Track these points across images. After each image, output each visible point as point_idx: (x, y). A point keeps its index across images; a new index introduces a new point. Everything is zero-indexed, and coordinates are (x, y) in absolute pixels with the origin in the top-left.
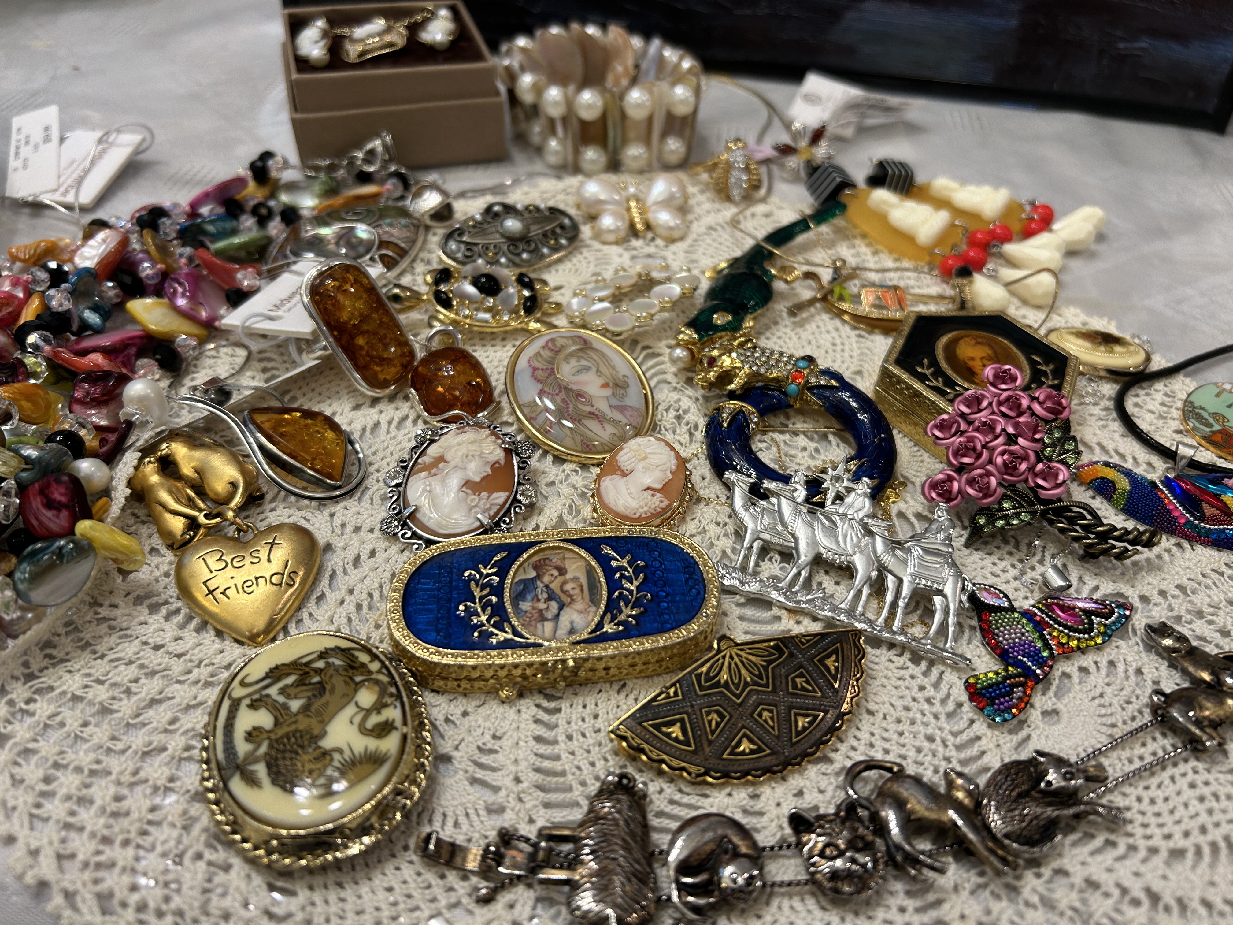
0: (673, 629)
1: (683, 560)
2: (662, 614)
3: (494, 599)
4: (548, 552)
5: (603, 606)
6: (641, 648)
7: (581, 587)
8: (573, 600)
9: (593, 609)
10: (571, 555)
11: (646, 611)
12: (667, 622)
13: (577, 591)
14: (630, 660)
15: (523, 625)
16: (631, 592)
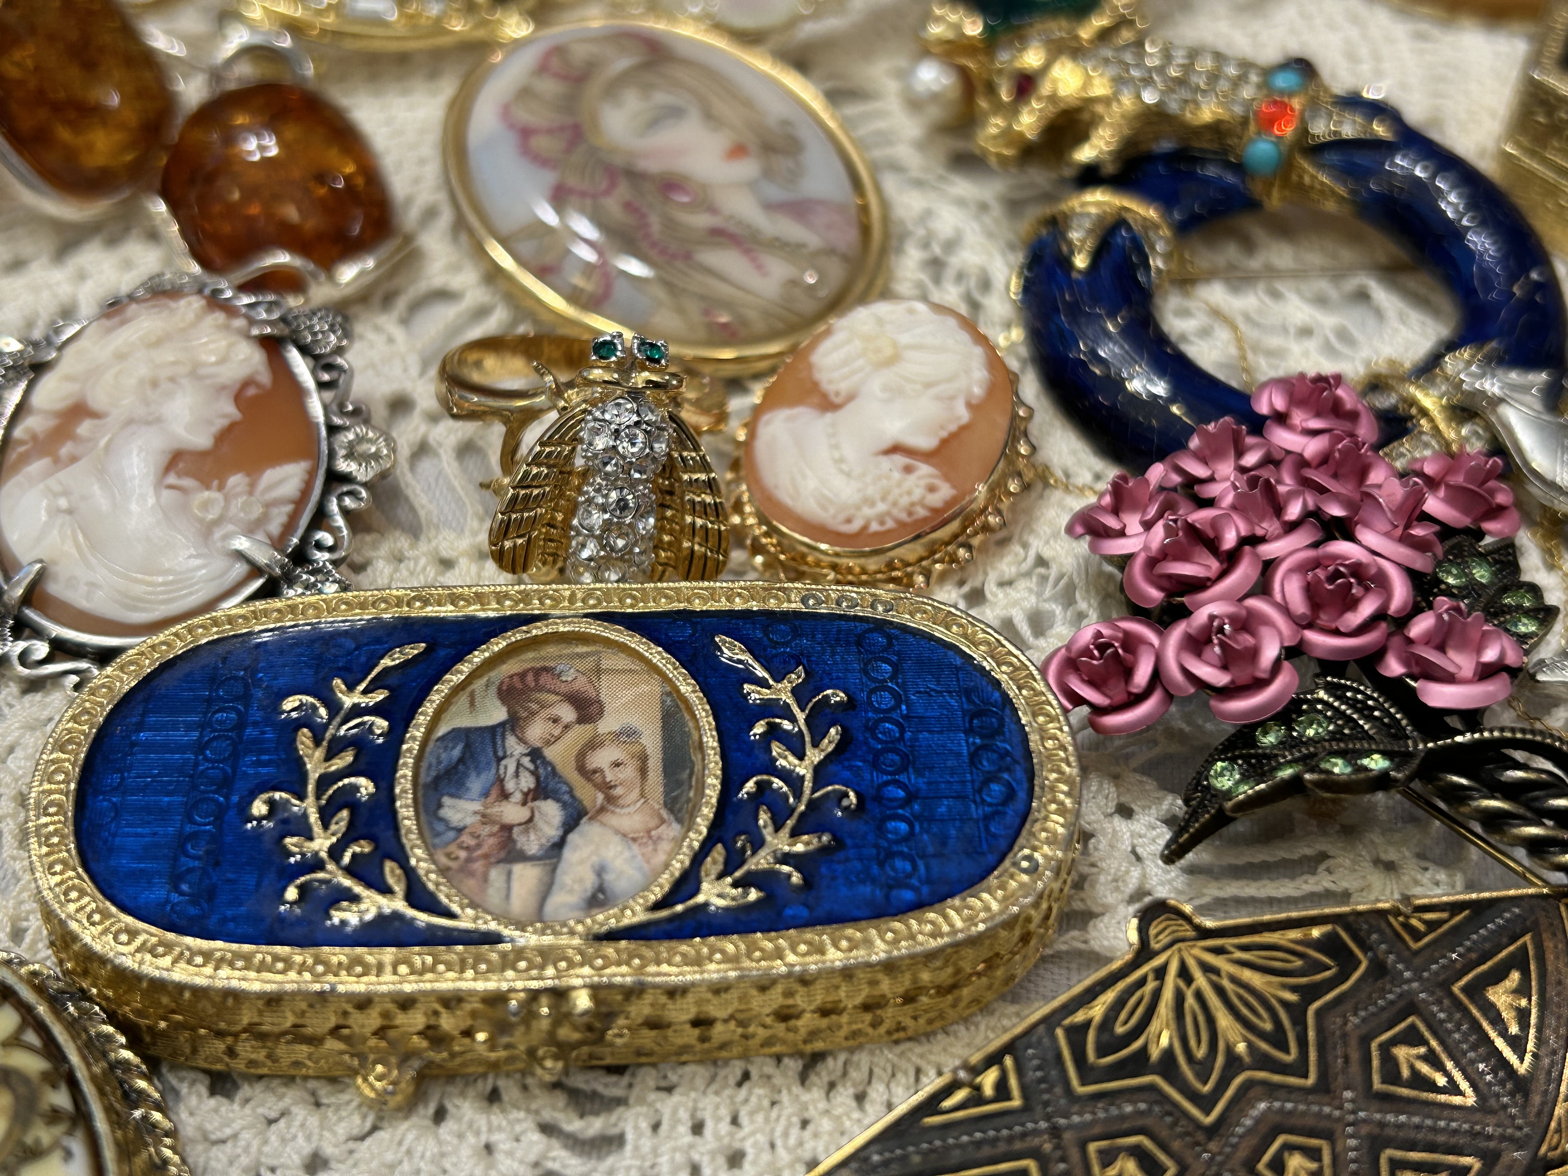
0: (919, 906)
1: (967, 693)
2: (891, 855)
3: (365, 786)
4: (551, 650)
5: (702, 826)
6: (813, 963)
7: (643, 759)
8: (611, 800)
9: (674, 829)
10: (621, 662)
11: (838, 842)
12: (900, 884)
13: (629, 772)
14: (775, 998)
15: (443, 871)
16: (794, 781)
